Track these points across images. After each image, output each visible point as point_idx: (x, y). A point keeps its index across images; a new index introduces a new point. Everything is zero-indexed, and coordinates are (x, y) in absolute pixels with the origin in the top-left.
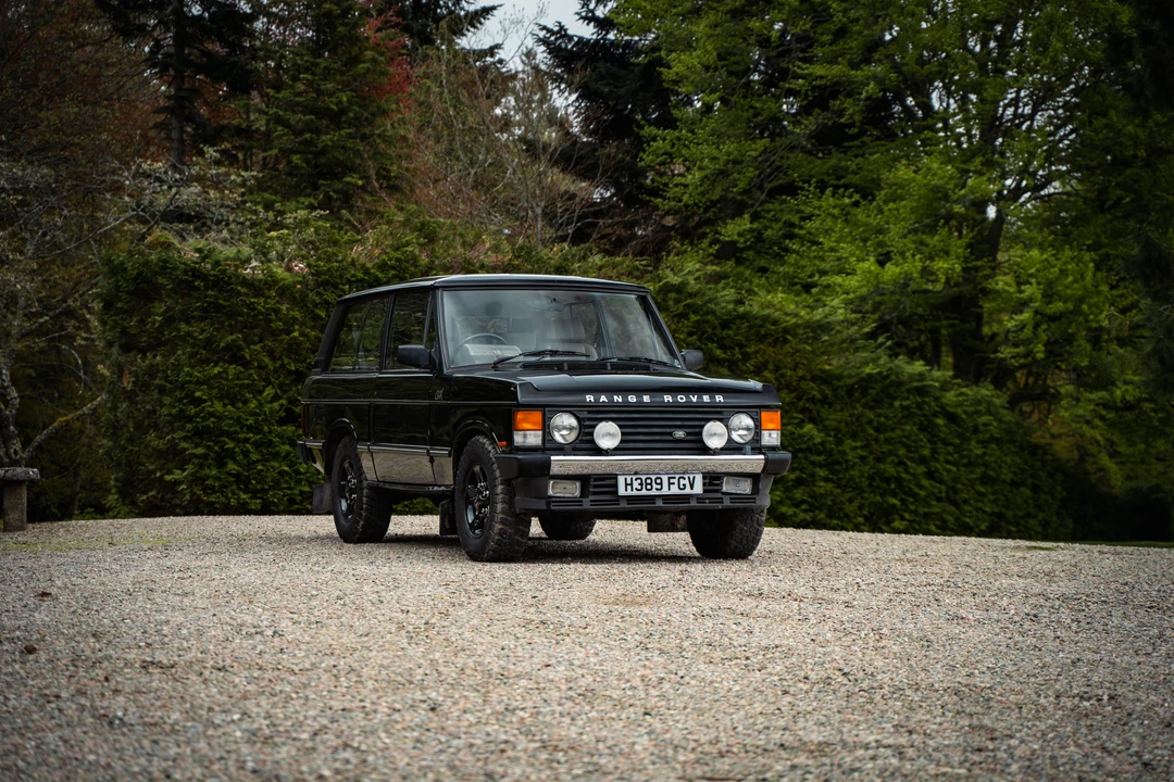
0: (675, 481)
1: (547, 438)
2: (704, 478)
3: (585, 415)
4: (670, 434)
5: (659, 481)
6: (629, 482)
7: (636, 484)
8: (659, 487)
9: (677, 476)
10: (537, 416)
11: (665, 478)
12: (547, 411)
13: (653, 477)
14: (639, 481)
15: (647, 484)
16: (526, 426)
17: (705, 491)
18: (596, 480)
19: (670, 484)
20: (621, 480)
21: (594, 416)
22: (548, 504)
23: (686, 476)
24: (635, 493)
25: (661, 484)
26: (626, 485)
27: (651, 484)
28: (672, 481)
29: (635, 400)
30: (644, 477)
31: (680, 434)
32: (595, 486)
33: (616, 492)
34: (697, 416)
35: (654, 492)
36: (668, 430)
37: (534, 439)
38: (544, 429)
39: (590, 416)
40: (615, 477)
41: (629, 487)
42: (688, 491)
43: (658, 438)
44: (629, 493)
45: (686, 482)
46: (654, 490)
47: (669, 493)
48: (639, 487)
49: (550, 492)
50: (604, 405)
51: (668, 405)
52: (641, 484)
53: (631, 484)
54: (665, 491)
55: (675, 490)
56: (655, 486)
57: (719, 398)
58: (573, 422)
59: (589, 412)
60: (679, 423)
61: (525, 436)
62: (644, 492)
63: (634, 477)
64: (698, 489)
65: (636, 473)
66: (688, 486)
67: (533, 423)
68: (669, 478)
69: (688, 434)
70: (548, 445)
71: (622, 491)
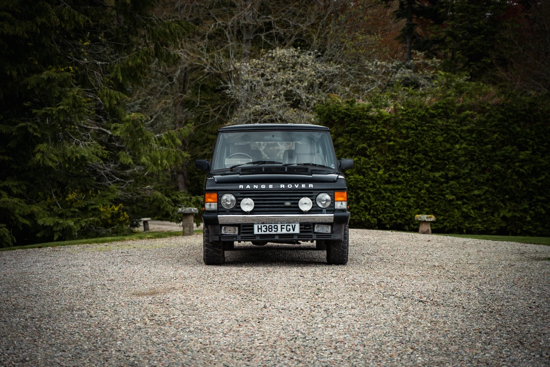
0: (285, 227)
1: (219, 206)
2: (300, 225)
3: (239, 195)
4: (283, 204)
5: (276, 227)
6: (260, 227)
7: (264, 229)
8: (276, 230)
9: (286, 225)
10: (215, 196)
11: (279, 226)
12: (220, 193)
13: (273, 225)
14: (265, 227)
15: (269, 229)
16: (210, 200)
17: (300, 232)
18: (243, 226)
19: (282, 228)
20: (256, 227)
21: (243, 195)
22: (220, 238)
23: (291, 225)
24: (263, 233)
25: (277, 228)
26: (258, 229)
27: (272, 229)
28: (283, 227)
29: (264, 187)
30: (268, 225)
31: (288, 204)
32: (243, 230)
33: (253, 232)
34: (298, 195)
35: (273, 232)
36: (282, 202)
37: (214, 206)
38: (218, 202)
39: (241, 195)
40: (252, 225)
41: (260, 230)
42: (291, 232)
43: (276, 205)
44: (260, 233)
45: (291, 227)
46: (273, 231)
47: (282, 233)
48: (265, 230)
49: (223, 232)
50: (248, 190)
51: (283, 189)
52: (266, 229)
53: (261, 229)
54: (279, 232)
55: (284, 231)
56: (274, 229)
57: (311, 186)
58: (233, 198)
59: (241, 193)
60: (288, 198)
61: (210, 205)
62: (268, 232)
63: (263, 225)
64: (297, 231)
65: (263, 223)
66: (292, 229)
67: (212, 199)
68: (281, 226)
69: (292, 204)
70: (220, 210)
71: (256, 232)
